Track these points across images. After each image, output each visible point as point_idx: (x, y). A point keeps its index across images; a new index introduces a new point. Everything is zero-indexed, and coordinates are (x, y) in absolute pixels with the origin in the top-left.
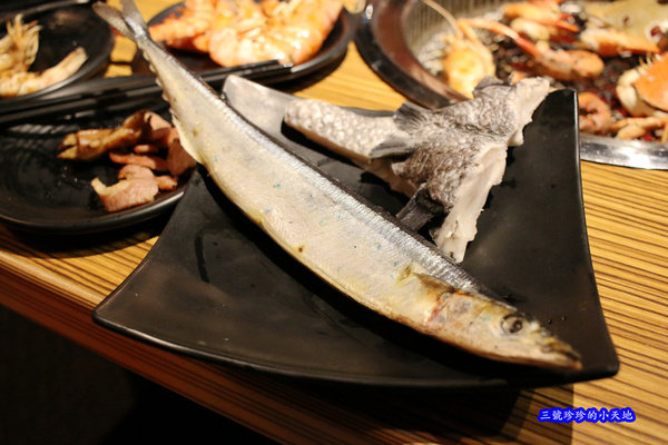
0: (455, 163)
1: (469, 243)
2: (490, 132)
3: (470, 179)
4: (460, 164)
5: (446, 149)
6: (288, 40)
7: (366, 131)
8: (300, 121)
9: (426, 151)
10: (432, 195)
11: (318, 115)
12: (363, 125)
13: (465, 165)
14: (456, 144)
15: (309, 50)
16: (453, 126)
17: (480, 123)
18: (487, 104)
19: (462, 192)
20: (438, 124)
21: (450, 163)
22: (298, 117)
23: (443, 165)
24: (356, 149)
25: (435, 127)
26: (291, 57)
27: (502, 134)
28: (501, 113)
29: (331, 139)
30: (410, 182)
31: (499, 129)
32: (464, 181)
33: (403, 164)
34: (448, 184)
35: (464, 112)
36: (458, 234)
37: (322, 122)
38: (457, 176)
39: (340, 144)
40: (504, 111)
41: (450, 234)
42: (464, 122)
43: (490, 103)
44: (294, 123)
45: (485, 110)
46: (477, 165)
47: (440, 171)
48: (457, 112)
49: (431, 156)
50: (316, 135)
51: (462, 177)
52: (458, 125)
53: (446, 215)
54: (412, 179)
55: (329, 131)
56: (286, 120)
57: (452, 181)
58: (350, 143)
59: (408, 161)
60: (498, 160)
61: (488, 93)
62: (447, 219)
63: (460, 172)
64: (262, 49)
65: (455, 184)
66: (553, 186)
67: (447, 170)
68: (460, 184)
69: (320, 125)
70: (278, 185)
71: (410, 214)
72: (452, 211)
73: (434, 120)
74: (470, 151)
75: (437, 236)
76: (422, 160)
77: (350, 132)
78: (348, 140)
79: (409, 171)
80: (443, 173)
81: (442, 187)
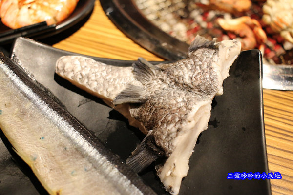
0: (173, 119)
1: (183, 179)
2: (200, 91)
3: (185, 132)
4: (177, 120)
5: (167, 106)
6: (52, 6)
7: (112, 80)
8: (66, 74)
9: (153, 104)
10: (157, 142)
11: (78, 69)
12: (110, 76)
13: (181, 121)
14: (175, 102)
15: (67, 11)
16: (173, 83)
17: (192, 83)
18: (198, 67)
19: (178, 141)
20: (162, 80)
21: (170, 118)
22: (64, 70)
23: (165, 119)
24: (105, 95)
25: (160, 82)
26: (55, 18)
27: (209, 93)
28: (208, 76)
29: (88, 87)
30: (142, 124)
31: (206, 89)
32: (180, 133)
33: (137, 110)
34: (169, 135)
35: (181, 73)
36: (175, 173)
37: (81, 74)
38: (174, 130)
39: (94, 91)
40: (210, 74)
41: (170, 172)
42: (181, 82)
43: (200, 66)
44: (62, 74)
45: (196, 73)
46: (190, 122)
47: (162, 123)
48: (176, 73)
49: (156, 109)
50: (77, 83)
51: (178, 130)
52: (177, 83)
53: (167, 158)
54: (144, 123)
55: (86, 81)
56: (56, 72)
57: (171, 133)
58: (101, 89)
59: (140, 108)
60: (206, 113)
61: (199, 55)
62: (168, 161)
63: (177, 127)
64: (35, 14)
65: (173, 135)
66: (244, 129)
67: (168, 123)
68: (177, 135)
69: (80, 77)
70: (43, 138)
71: (142, 153)
72: (171, 156)
73: (160, 77)
74: (185, 109)
75: (160, 172)
76: (150, 111)
77: (101, 80)
78: (99, 88)
79: (141, 116)
80: (165, 125)
81: (164, 137)
